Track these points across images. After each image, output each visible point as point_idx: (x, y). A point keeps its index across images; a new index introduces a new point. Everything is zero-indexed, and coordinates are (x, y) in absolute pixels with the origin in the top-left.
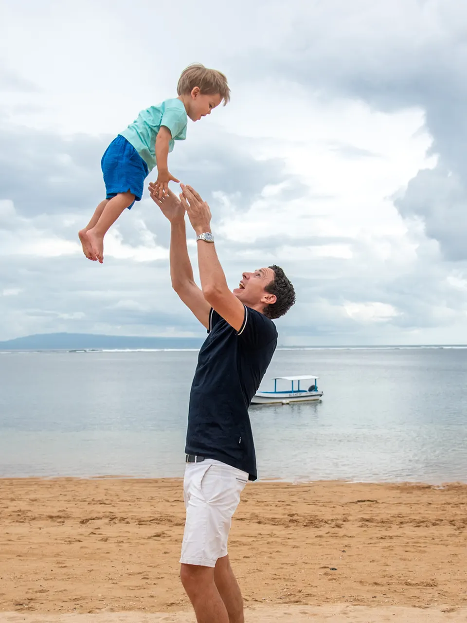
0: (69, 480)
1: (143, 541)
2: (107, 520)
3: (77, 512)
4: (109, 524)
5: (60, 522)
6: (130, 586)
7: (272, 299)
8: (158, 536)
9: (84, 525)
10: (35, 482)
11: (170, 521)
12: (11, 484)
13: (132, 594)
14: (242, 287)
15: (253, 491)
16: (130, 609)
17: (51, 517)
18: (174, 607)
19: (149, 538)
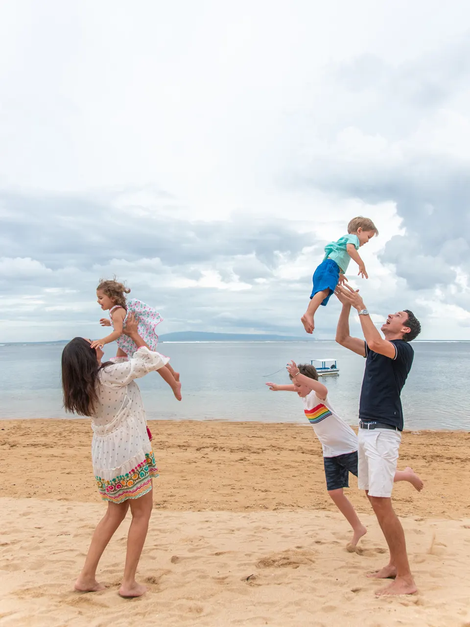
0: (191, 422)
1: (232, 463)
2: (212, 449)
3: (195, 443)
4: (213, 451)
5: (184, 449)
6: (224, 494)
7: (408, 330)
8: (242, 460)
9: (198, 452)
10: (170, 423)
11: (249, 450)
12: (157, 424)
13: (225, 499)
14: (388, 323)
15: (300, 431)
16: (223, 510)
17: (179, 446)
18: (249, 509)
19: (236, 461)
